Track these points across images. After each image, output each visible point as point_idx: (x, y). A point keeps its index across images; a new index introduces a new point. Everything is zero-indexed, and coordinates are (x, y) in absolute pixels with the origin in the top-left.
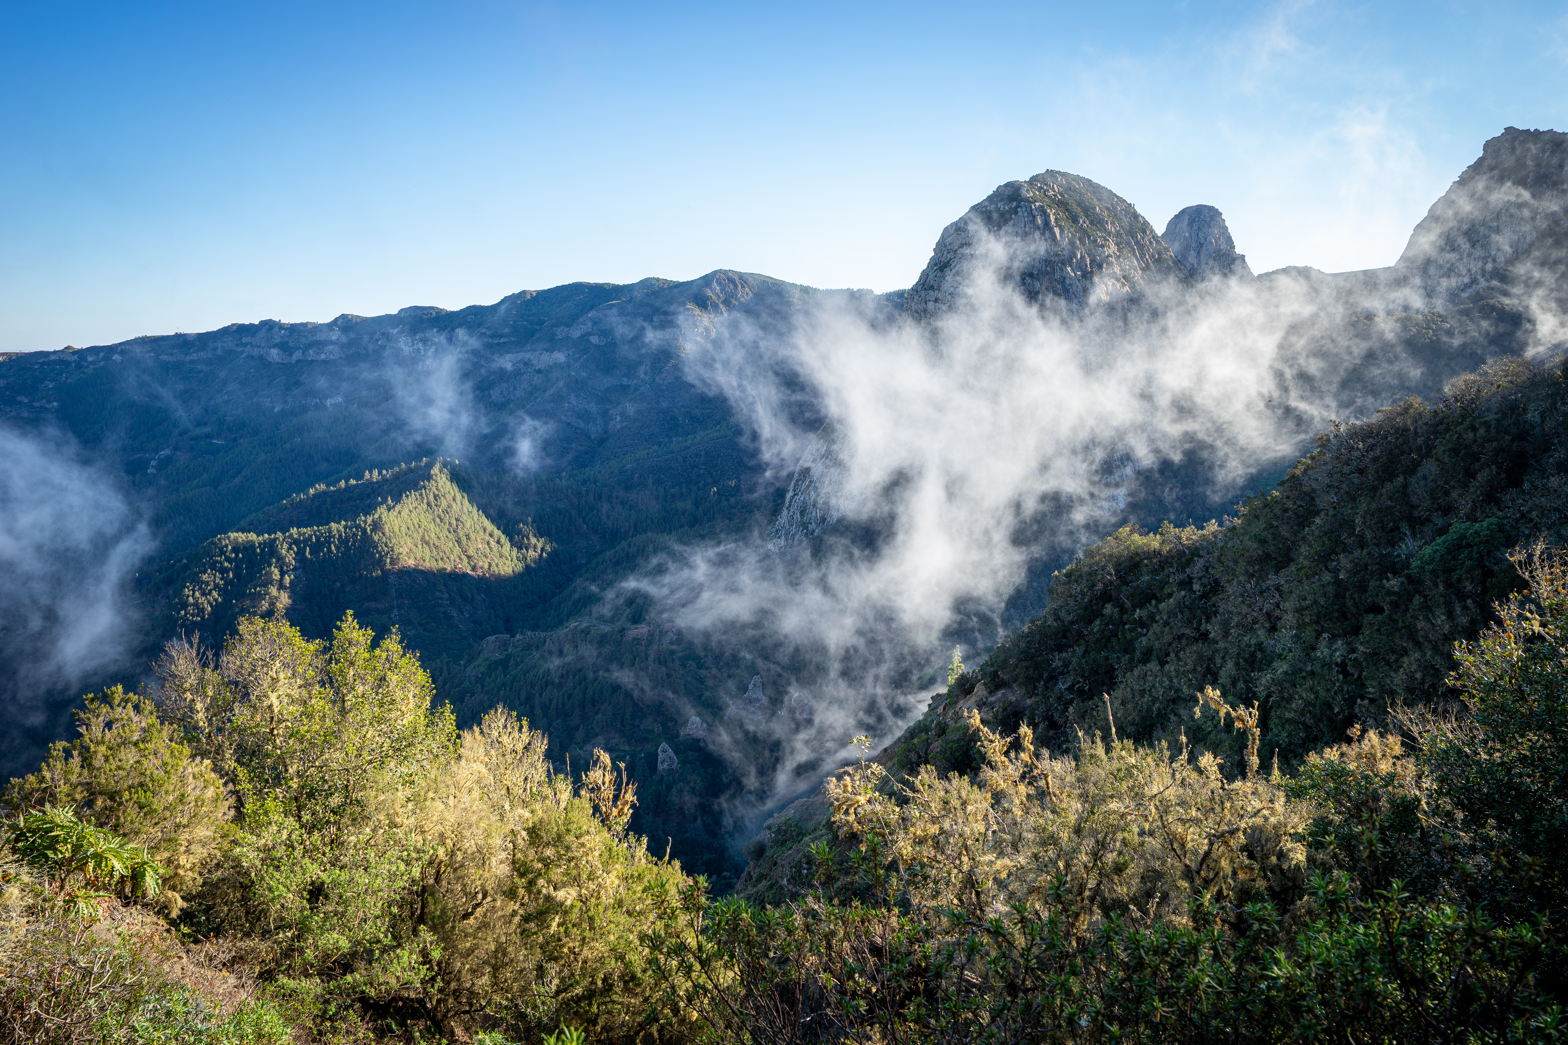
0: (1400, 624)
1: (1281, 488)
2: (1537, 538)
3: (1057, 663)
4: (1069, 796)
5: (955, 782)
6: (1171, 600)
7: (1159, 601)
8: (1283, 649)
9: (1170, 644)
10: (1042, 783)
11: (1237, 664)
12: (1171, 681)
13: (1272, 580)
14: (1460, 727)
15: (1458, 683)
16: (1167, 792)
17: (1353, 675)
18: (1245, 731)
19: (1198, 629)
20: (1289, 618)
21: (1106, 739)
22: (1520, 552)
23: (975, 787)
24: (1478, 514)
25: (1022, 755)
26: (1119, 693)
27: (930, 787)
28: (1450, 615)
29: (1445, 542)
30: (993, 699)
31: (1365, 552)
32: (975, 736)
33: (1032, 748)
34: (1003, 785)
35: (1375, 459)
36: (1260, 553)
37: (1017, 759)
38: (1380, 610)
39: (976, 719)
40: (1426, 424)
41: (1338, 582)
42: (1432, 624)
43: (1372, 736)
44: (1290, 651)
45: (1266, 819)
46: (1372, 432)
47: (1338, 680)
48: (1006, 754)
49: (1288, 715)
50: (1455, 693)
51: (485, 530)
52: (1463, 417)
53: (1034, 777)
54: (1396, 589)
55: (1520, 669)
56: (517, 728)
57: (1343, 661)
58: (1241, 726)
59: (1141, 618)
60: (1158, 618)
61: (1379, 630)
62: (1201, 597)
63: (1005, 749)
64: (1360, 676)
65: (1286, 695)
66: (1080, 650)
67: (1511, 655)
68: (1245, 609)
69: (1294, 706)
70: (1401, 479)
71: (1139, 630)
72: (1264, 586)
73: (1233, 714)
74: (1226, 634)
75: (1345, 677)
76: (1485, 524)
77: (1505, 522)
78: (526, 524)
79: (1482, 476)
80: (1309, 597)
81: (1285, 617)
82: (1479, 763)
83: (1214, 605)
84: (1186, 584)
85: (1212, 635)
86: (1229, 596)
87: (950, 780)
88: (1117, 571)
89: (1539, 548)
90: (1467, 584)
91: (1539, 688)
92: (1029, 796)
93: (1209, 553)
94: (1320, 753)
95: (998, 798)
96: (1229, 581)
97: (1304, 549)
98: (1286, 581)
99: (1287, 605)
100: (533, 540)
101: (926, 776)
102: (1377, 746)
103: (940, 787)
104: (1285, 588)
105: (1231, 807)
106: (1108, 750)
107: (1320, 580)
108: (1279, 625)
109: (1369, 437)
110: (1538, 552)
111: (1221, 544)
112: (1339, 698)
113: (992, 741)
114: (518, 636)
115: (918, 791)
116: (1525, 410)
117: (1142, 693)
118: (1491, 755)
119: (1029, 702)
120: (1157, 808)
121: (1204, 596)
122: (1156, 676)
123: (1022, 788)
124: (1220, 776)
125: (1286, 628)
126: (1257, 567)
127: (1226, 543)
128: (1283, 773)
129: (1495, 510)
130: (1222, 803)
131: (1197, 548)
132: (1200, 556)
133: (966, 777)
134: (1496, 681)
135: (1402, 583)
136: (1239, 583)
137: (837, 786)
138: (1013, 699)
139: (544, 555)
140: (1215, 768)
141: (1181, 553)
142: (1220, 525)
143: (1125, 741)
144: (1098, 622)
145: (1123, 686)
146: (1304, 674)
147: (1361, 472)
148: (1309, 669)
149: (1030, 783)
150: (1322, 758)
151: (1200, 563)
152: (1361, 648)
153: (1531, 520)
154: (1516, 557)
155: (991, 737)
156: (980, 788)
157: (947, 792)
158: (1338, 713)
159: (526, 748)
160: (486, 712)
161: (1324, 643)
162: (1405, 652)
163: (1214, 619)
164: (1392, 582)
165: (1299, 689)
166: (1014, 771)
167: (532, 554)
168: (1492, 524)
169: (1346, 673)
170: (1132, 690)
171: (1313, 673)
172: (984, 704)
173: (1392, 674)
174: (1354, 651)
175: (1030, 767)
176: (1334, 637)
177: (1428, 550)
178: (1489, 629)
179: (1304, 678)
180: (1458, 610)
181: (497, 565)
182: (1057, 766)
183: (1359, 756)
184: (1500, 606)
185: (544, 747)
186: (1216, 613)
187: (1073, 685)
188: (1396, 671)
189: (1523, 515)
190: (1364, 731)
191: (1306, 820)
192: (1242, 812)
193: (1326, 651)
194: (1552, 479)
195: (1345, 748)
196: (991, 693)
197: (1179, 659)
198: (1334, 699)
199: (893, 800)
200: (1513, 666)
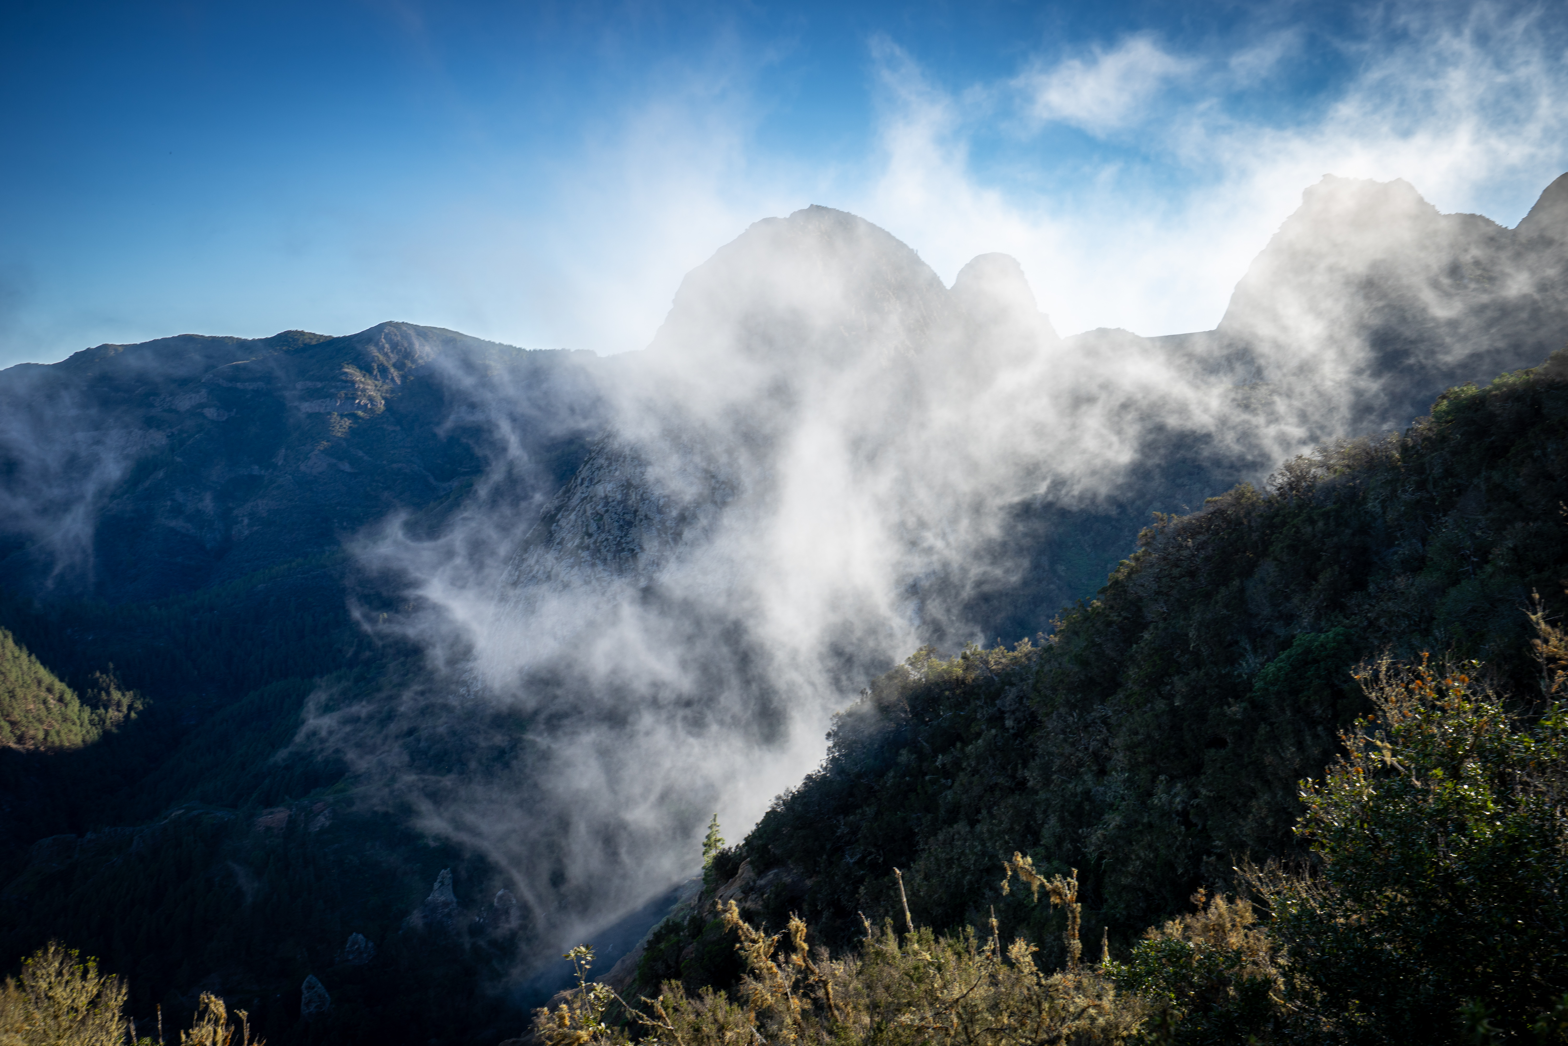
0: (1246, 760)
1: (1102, 597)
2: (1382, 652)
3: (843, 830)
4: (855, 1008)
5: (709, 1000)
6: (980, 741)
7: (965, 743)
8: (1115, 797)
9: (981, 798)
10: (821, 993)
11: (1062, 819)
12: (984, 845)
13: (1098, 710)
14: (1315, 885)
15: (1307, 831)
16: (971, 995)
17: (1196, 825)
18: (1063, 908)
19: (1013, 777)
20: (1120, 758)
21: (901, 931)
22: (1365, 669)
23: (735, 1006)
24: (1323, 623)
25: (794, 957)
26: (920, 865)
27: (676, 1010)
28: (1300, 746)
29: (1289, 657)
30: (762, 882)
31: (1202, 673)
32: (734, 935)
33: (806, 946)
34: (770, 1000)
35: (1207, 559)
36: (1082, 677)
37: (787, 962)
38: (1222, 743)
39: (734, 914)
40: (1261, 516)
41: (1173, 711)
42: (1282, 758)
43: (1219, 901)
44: (1123, 799)
45: (1093, 1019)
46: (1201, 527)
47: (1180, 833)
48: (774, 957)
49: (1124, 881)
50: (1305, 842)
51: (39, 682)
52: (1300, 507)
53: (811, 985)
54: (1239, 717)
55: (1371, 809)
56: (78, 974)
57: (1184, 809)
58: (1058, 901)
59: (944, 765)
60: (964, 765)
61: (1222, 768)
62: (1016, 736)
63: (772, 950)
64: (1204, 826)
65: (1121, 855)
66: (870, 811)
67: (1360, 794)
68: (1068, 749)
69: (1130, 869)
70: (1236, 582)
71: (943, 781)
72: (1089, 720)
73: (1049, 886)
74: (1047, 781)
75: (1187, 829)
76: (1331, 634)
77: (1352, 631)
78: (105, 671)
79: (1324, 578)
80: (1141, 731)
81: (1115, 756)
82: (1334, 929)
83: (1031, 746)
84: (997, 719)
85: (1030, 784)
86: (1049, 733)
87: (701, 998)
88: (913, 708)
89: (1384, 663)
90: (1316, 707)
91: (1393, 832)
92: (804, 1013)
93: (1022, 680)
94: (1160, 927)
95: (765, 1016)
96: (1047, 715)
97: (1132, 672)
98: (1114, 711)
99: (1117, 742)
100: (116, 695)
101: (670, 995)
102: (1226, 914)
103: (690, 1008)
104: (1113, 720)
105: (1050, 1008)
106: (902, 942)
107: (1152, 709)
108: (1109, 768)
109: (1199, 533)
110: (1384, 668)
111: (1035, 668)
112: (1182, 855)
113: (754, 942)
114: (89, 836)
115: (660, 1018)
116: (1364, 498)
117: (949, 863)
118: (1347, 917)
119: (809, 883)
120: (959, 1016)
121: (1019, 734)
122: (965, 840)
123: (795, 1003)
124: (1035, 969)
125: (1117, 771)
126: (1079, 696)
127: (1042, 666)
128: (1114, 957)
129: (1341, 618)
130: (1039, 1004)
131: (1008, 674)
132: (1012, 684)
133: (723, 993)
134: (1346, 825)
135: (1245, 709)
136: (1060, 716)
137: (550, 1019)
138: (788, 880)
139: (133, 715)
140: (1029, 959)
141: (989, 681)
142: (1034, 644)
143: (923, 929)
144: (891, 774)
145: (925, 855)
146: (1140, 827)
147: (1192, 574)
148: (1145, 820)
149: (805, 995)
150: (1163, 933)
151: (1012, 693)
152: (1204, 792)
153: (1380, 628)
154: (1361, 675)
155: (754, 936)
156: (741, 1006)
157: (698, 1014)
158: (1182, 875)
159: (93, 1003)
160: (30, 955)
161: (1161, 787)
162: (1253, 794)
163: (1032, 764)
164: (1234, 709)
165: (1136, 847)
166: (783, 979)
167: (113, 714)
168: (1338, 634)
169: (1188, 824)
170: (937, 859)
171: (1150, 825)
172: (752, 889)
173: (1241, 822)
174: (1196, 795)
175: (806, 972)
176: (1172, 780)
177: (1271, 668)
178: (1336, 763)
179: (1140, 832)
180: (1309, 740)
181: (58, 733)
182: (839, 968)
183: (1206, 928)
184: (1346, 734)
185: (122, 998)
186: (1034, 755)
187: (863, 858)
188: (1245, 818)
189: (1371, 623)
190: (1210, 896)
191: (1140, 1018)
192: (1063, 1014)
193: (1164, 797)
194: (1399, 579)
195: (1188, 919)
196: (760, 874)
197: (992, 816)
198: (1176, 857)
199: (626, 1033)
200: (1363, 807)
